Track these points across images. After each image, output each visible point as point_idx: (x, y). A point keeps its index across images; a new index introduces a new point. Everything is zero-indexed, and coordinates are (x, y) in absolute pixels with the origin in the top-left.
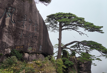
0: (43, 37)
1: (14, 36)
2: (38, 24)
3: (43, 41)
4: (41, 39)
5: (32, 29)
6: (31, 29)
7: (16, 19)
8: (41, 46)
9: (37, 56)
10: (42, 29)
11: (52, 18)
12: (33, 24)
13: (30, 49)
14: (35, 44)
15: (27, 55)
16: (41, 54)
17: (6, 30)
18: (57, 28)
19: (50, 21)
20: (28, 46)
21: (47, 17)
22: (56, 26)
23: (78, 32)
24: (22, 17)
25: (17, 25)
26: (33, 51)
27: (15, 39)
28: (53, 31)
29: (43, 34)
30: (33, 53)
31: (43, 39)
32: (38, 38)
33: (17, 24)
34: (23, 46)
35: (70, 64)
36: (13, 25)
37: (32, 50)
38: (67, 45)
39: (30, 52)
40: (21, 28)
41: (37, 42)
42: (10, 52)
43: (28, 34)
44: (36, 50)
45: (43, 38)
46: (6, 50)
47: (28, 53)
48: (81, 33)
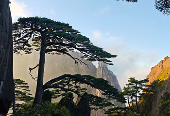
0: (9, 61)
2: (8, 31)
3: (8, 70)
22: (27, 41)
23: (73, 58)
32: (2, 62)
48: (77, 61)
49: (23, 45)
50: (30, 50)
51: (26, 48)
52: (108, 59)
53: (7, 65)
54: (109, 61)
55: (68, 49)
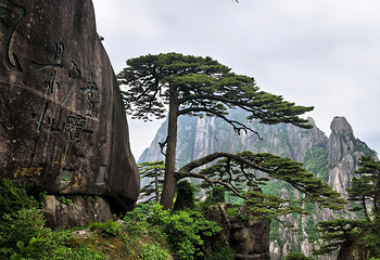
0: (113, 134)
1: (13, 124)
2: (100, 86)
3: (111, 148)
4: (105, 141)
5: (77, 103)
6: (73, 103)
7: (23, 55)
8: (102, 170)
9: (86, 204)
10: (112, 105)
11: (142, 68)
12: (82, 83)
13: (64, 181)
14: (82, 160)
15: (52, 203)
16: (101, 200)
18: (155, 107)
19: (134, 79)
21: (129, 62)
22: (152, 98)
23: (230, 122)
24: (48, 50)
25: (28, 78)
26: (76, 185)
27: (12, 136)
28: (139, 115)
29: (113, 122)
30: (72, 195)
31: (112, 143)
32: (94, 136)
33: (28, 75)
34: (44, 165)
35: (209, 230)
36: (13, 78)
37: (73, 182)
38: (194, 165)
39: (65, 192)
40: (40, 94)
41: (90, 153)
43: (64, 120)
44: (84, 181)
45: (112, 139)
47: (58, 195)
48: (238, 126)
49: (150, 105)
50: (162, 111)
51: (156, 110)
52: (300, 117)
53: (109, 140)
54: (302, 121)
55: (225, 106)
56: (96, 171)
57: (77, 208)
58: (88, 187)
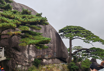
0: (57, 46)
2: (52, 38)
8: (55, 53)
9: (52, 60)
14: (50, 52)
16: (56, 59)
17: (31, 49)
20: (45, 55)
27: (36, 52)
29: (56, 44)
30: (49, 59)
31: (57, 48)
32: (52, 48)
34: (41, 55)
35: (75, 68)
37: (48, 57)
38: (76, 52)
42: (34, 60)
44: (51, 56)
46: (31, 59)
47: (45, 59)
56: (54, 54)
57: (50, 61)
58: (52, 57)
